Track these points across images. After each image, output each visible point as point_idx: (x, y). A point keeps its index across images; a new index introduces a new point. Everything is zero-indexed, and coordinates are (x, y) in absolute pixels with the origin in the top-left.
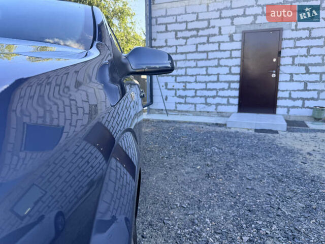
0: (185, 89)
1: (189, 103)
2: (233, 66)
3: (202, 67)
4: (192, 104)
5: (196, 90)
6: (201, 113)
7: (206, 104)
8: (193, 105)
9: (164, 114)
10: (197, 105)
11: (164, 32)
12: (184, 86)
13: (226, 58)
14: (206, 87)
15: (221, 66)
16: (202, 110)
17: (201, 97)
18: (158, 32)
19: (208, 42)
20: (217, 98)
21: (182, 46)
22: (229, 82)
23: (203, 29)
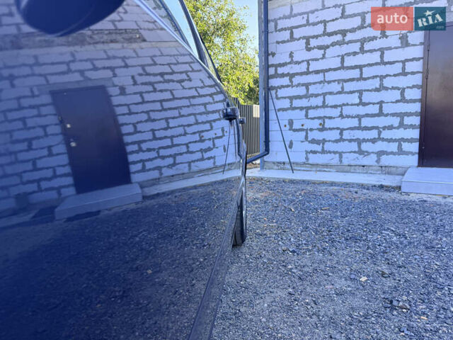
0: (323, 129)
1: (330, 152)
2: (408, 87)
3: (352, 92)
4: (335, 153)
5: (342, 131)
6: (351, 168)
7: (361, 152)
8: (337, 155)
9: (288, 169)
10: (344, 155)
11: (288, 41)
12: (320, 124)
13: (395, 75)
14: (360, 123)
15: (387, 89)
16: (353, 163)
17: (350, 141)
18: (278, 43)
19: (362, 51)
20: (380, 143)
21: (317, 60)
22: (401, 115)
23: (353, 30)
